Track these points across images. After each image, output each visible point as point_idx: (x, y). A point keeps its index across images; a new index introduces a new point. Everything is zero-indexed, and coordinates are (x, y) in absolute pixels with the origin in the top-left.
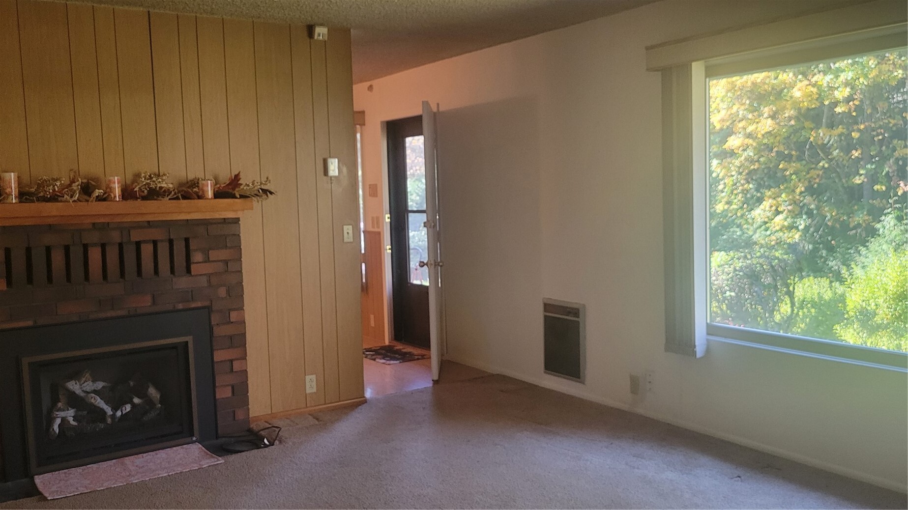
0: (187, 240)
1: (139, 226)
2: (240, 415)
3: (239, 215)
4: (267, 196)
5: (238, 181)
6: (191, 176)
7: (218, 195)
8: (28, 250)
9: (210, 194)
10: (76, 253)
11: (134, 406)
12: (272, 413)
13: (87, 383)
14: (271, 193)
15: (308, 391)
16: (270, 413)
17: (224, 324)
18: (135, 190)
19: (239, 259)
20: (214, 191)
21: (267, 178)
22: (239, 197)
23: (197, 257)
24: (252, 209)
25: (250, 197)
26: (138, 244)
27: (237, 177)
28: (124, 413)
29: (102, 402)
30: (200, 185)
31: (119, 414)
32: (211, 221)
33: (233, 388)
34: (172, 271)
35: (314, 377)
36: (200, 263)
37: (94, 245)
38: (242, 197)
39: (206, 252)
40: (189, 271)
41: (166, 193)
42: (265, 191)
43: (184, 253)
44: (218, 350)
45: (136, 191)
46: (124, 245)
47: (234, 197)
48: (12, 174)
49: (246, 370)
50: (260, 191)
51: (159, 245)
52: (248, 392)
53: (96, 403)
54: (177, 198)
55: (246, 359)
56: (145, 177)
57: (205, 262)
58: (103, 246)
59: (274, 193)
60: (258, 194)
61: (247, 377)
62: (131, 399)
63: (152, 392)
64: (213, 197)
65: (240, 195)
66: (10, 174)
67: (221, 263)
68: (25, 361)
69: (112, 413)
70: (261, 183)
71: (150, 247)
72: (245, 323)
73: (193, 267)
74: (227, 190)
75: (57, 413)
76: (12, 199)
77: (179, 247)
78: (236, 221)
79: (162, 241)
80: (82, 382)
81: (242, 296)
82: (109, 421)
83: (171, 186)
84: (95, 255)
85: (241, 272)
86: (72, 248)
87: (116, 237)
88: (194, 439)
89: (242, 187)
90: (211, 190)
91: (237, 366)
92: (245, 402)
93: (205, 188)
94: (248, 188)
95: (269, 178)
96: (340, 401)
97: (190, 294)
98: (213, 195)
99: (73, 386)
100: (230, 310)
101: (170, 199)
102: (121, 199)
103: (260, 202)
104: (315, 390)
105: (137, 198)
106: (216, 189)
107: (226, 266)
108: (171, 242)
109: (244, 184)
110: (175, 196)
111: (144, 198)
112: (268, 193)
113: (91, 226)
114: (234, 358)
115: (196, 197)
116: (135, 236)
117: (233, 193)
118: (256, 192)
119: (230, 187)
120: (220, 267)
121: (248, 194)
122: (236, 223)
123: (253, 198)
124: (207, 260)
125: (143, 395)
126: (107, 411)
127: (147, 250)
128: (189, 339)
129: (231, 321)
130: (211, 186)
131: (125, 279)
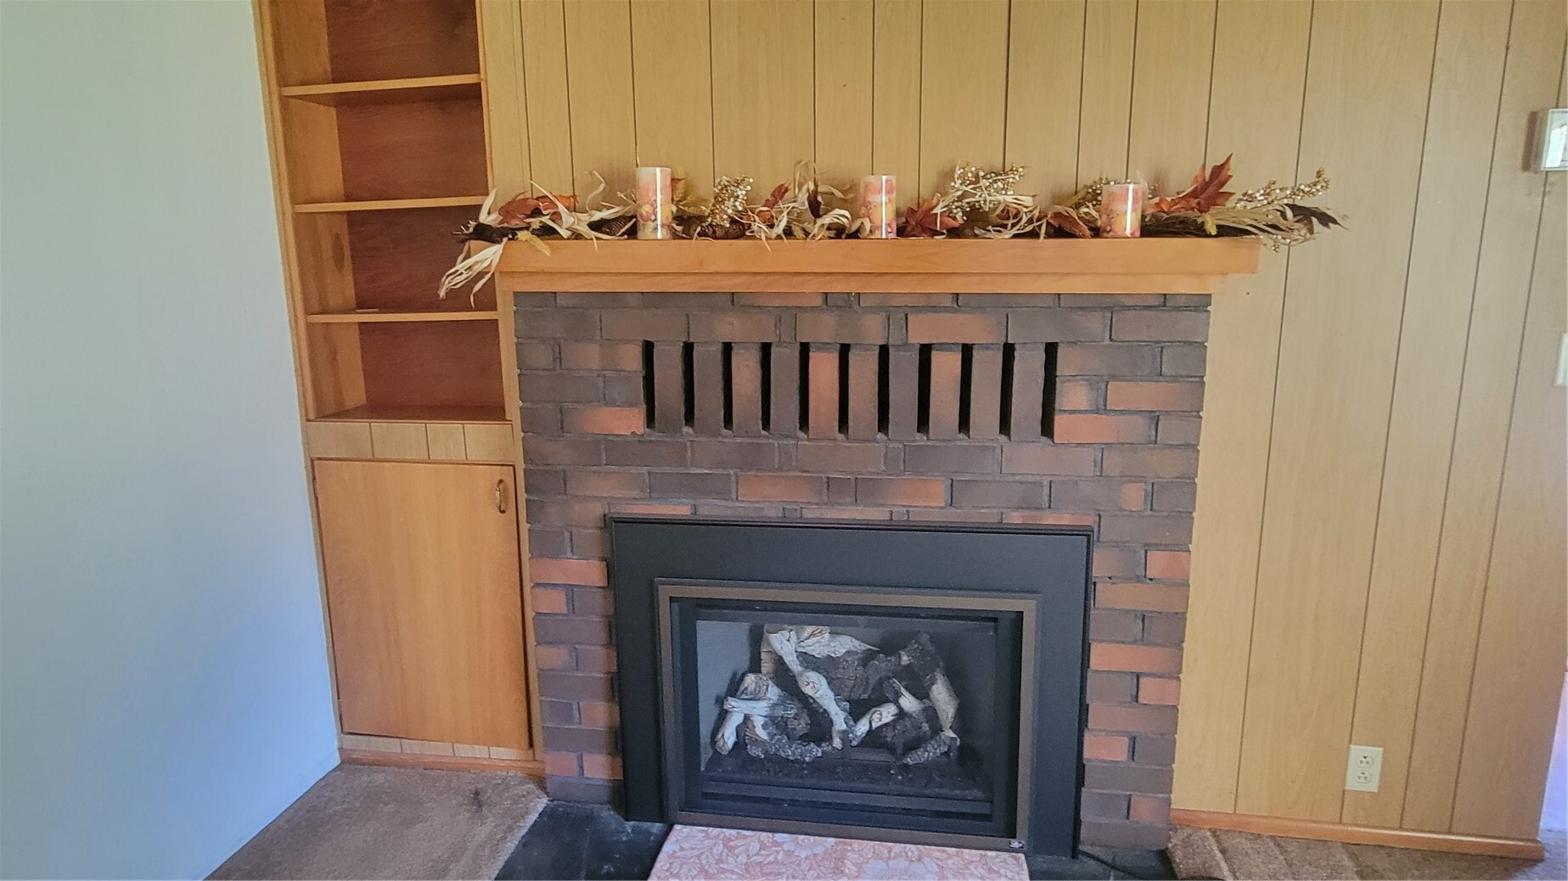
0: (1051, 350)
1: (930, 306)
2: (1145, 811)
3: (1211, 286)
4: (1311, 231)
5: (1223, 184)
6: (1087, 177)
7: (1152, 228)
8: (688, 349)
9: (1129, 221)
10: (785, 361)
11: (901, 714)
12: (1235, 813)
13: (815, 639)
14: (1326, 220)
15: (1352, 784)
16: (1230, 811)
17: (1127, 580)
18: (935, 211)
19: (1196, 413)
20: (1143, 217)
21: (1319, 174)
22: (1214, 232)
23: (1072, 396)
24: (1253, 270)
25: (1248, 233)
26: (925, 351)
27: (1219, 174)
28: (875, 725)
29: (831, 694)
30: (1104, 198)
31: (862, 727)
32: (1122, 299)
33: (1133, 740)
34: (1005, 426)
35: (1377, 753)
36: (1080, 412)
37: (824, 346)
38: (1224, 231)
39: (1099, 384)
40: (1047, 428)
41: (1006, 217)
42: (1305, 215)
43: (1041, 381)
44: (1102, 641)
45: (936, 214)
46: (891, 350)
47: (1200, 231)
48: (658, 169)
49: (1175, 708)
50: (1289, 213)
51: (977, 355)
52: (1173, 761)
53: (817, 695)
54: (1034, 234)
55: (1178, 679)
56: (963, 177)
57: (1097, 411)
58: (844, 350)
59: (1334, 221)
60: (1281, 222)
61: (1176, 724)
62: (898, 695)
63: (941, 694)
64: (1138, 234)
65: (1219, 227)
66: (650, 169)
67: (1139, 419)
68: (665, 592)
69: (844, 727)
70: (1296, 191)
71: (956, 359)
72: (1186, 585)
73: (1059, 420)
74: (1183, 213)
75: (733, 704)
76: (656, 229)
77: (1028, 368)
78: (1201, 304)
79: (985, 347)
80: (806, 635)
81: (1189, 514)
82: (837, 743)
83: (1027, 200)
84: (824, 370)
85: (1193, 447)
86: (773, 350)
87: (873, 331)
88: (1015, 844)
89: (1230, 204)
90: (1134, 210)
91: (1150, 691)
92: (1162, 780)
93: (1117, 207)
94: (1250, 206)
95: (1326, 175)
96: (1449, 833)
97: (1046, 490)
98: (1137, 225)
99: (784, 643)
100: (1147, 547)
101: (1016, 236)
102: (893, 236)
103: (1283, 249)
104: (1373, 786)
105: (935, 233)
106: (1150, 211)
107: (1153, 427)
108: (1009, 351)
109: (1239, 196)
110: (1029, 228)
111: (954, 233)
112: (1314, 220)
113: (819, 302)
114: (1144, 669)
115: (1088, 232)
116: (921, 331)
117: (1199, 221)
118: (1274, 218)
119: (1194, 202)
120: (1138, 428)
121: (1245, 222)
122: (1196, 309)
123: (1262, 236)
124: (1101, 408)
125: (922, 694)
126: (834, 718)
127: (946, 368)
128: (1028, 607)
129: (1149, 575)
130: (1135, 200)
131: (887, 434)
